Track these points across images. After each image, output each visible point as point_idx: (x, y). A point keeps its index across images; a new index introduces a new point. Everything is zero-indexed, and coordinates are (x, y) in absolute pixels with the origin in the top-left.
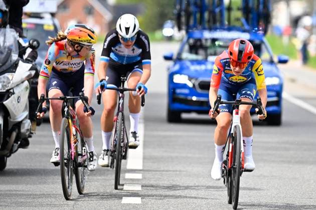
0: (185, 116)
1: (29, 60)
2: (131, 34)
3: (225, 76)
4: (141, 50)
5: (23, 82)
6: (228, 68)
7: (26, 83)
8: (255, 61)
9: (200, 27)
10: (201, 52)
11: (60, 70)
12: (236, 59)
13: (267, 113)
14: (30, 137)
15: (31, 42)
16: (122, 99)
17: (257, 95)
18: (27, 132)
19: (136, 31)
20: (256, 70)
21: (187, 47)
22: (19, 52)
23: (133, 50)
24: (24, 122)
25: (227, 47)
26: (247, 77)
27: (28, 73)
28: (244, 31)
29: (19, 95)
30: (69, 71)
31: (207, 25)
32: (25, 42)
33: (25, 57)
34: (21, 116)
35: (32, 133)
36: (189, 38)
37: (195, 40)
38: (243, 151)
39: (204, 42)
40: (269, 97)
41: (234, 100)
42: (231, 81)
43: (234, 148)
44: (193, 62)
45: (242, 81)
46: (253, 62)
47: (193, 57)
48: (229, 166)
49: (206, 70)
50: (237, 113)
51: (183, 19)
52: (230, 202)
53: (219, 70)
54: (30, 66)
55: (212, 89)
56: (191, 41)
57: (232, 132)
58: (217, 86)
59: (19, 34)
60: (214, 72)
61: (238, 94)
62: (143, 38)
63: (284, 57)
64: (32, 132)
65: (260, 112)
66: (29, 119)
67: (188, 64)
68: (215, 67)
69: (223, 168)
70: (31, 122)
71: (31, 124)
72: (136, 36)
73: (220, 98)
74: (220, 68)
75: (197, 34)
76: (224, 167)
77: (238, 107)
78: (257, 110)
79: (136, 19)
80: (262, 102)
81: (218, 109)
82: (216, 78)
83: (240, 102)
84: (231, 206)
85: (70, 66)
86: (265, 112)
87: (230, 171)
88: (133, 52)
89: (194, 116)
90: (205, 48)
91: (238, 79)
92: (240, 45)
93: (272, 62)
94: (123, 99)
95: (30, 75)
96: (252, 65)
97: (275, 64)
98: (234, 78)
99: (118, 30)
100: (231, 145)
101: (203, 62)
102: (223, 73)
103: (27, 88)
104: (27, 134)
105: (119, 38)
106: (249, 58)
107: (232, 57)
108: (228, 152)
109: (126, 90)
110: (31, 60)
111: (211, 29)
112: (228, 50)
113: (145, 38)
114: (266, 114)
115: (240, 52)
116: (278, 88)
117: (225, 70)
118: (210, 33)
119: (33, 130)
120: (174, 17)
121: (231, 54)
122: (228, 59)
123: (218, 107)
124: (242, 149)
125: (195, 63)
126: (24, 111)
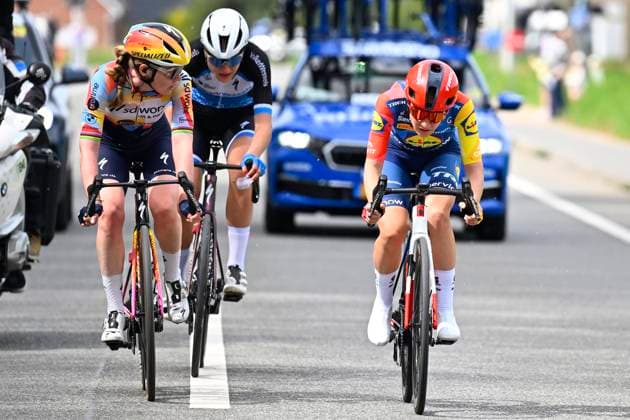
0: (302, 219)
1: (26, 107)
2: (232, 50)
3: (397, 135)
4: (252, 84)
5: (12, 154)
6: (405, 119)
7: (20, 155)
8: (462, 105)
9: (334, 33)
10: (337, 84)
11: (119, 122)
12: (422, 104)
13: (484, 212)
14: (27, 267)
15: (32, 69)
16: (211, 185)
17: (463, 174)
18: (20, 258)
19: (242, 44)
20: (463, 124)
21: (306, 75)
22: (6, 90)
23: (236, 83)
24: (14, 237)
25: (403, 76)
26: (443, 137)
27: (25, 135)
28: (428, 42)
29: (5, 180)
30: (136, 126)
31: (349, 30)
32: (20, 68)
33: (19, 100)
34: (10, 224)
35: (32, 261)
36: (311, 56)
37: (324, 58)
38: (434, 292)
40: (487, 179)
41: (414, 186)
42: (409, 145)
43: (416, 285)
44: (319, 105)
45: (431, 145)
46: (458, 107)
47: (320, 95)
48: (406, 324)
49: (347, 123)
50: (421, 213)
51: (299, 16)
52: (408, 399)
53: (385, 122)
54: (28, 119)
55: (369, 163)
56: (316, 61)
57: (411, 252)
58: (380, 157)
59: (7, 51)
60: (375, 127)
61: (424, 173)
62: (256, 59)
63: (513, 97)
64: (31, 257)
65: (469, 210)
66: (26, 230)
67: (311, 109)
68: (377, 117)
69: (393, 329)
70: (30, 237)
71: (28, 242)
72: (241, 55)
73: (385, 181)
74: (388, 119)
75: (328, 48)
76: (395, 326)
77: (422, 200)
78: (462, 205)
79: (243, 20)
80: (473, 189)
81: (382, 205)
82: (379, 140)
83: (427, 190)
84: (411, 407)
85: (140, 114)
86: (479, 209)
87: (407, 333)
88: (236, 88)
89: (321, 219)
90: (346, 77)
91: (423, 140)
92: (430, 74)
93: (486, 107)
94: (214, 186)
95: (28, 139)
96: (454, 113)
97: (493, 110)
98: (415, 139)
99: (205, 41)
100: (409, 279)
101: (341, 105)
102: (393, 127)
103: (21, 166)
104: (21, 262)
105: (204, 58)
106: (450, 101)
107: (412, 99)
108: (403, 295)
109: (222, 167)
110: (32, 107)
111: (357, 37)
112: (405, 83)
113: (259, 59)
114: (481, 214)
115: (432, 90)
116: (499, 163)
117: (396, 122)
118: (355, 45)
119: (33, 254)
120: (280, 11)
121: (411, 92)
122: (404, 99)
123: (380, 200)
124: (433, 287)
125: (324, 108)
126: (15, 213)
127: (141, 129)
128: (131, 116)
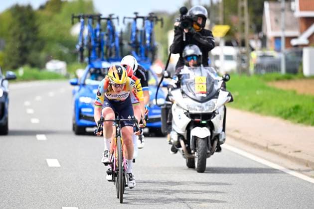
0: (88, 130)
31: (105, 58)
39: (102, 70)
54: (227, 93)
75: (96, 64)
85: (118, 97)
95: (228, 100)
127: (120, 101)
128: (113, 98)
